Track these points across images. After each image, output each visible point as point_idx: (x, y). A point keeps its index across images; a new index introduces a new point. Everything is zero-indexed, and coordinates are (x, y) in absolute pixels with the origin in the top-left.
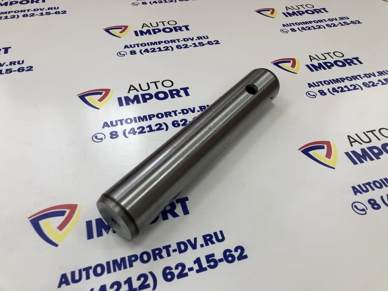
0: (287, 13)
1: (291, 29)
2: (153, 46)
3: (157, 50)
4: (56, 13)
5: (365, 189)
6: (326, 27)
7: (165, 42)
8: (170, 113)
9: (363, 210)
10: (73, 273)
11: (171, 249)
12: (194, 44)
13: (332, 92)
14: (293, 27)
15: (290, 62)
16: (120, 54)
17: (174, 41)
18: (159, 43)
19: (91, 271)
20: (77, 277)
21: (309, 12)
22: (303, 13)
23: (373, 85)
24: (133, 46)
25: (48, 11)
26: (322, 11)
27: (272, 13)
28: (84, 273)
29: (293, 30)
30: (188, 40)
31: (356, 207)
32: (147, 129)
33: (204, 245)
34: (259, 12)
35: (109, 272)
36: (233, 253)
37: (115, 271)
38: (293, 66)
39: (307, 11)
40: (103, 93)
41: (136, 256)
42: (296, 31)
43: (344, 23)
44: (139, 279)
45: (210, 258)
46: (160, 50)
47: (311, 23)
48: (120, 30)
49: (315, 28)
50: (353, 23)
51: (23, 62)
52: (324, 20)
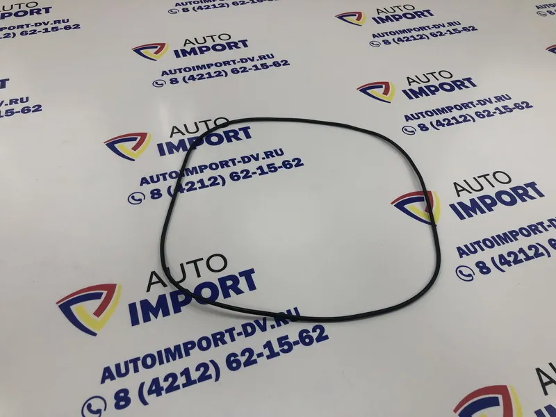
0: (379, 18)
1: (383, 41)
2: (201, 72)
3: (206, 76)
4: (65, 28)
5: (473, 250)
6: (430, 36)
7: (216, 65)
8: (227, 162)
9: (470, 275)
10: (118, 366)
11: (235, 333)
12: (255, 66)
13: (436, 126)
14: (386, 38)
15: (381, 87)
16: (157, 83)
17: (228, 63)
18: (209, 66)
19: (140, 363)
20: (123, 371)
21: (407, 15)
22: (401, 17)
23: (489, 115)
24: (173, 72)
25: (54, 26)
26: (426, 13)
27: (359, 19)
28: (131, 366)
29: (386, 42)
30: (247, 61)
31: (461, 272)
32: (198, 185)
33: (276, 325)
34: (341, 17)
35: (161, 362)
36: (311, 334)
37: (168, 361)
38: (386, 92)
39: (405, 15)
40: (138, 139)
41: (192, 343)
42: (390, 43)
43: (454, 30)
44: (198, 369)
45: (282, 340)
46: (210, 76)
47: (410, 32)
48: (155, 50)
49: (415, 39)
50: (465, 30)
51: (27, 98)
52: (428, 27)
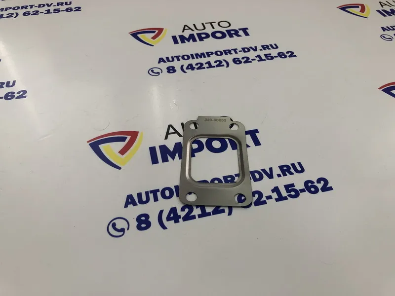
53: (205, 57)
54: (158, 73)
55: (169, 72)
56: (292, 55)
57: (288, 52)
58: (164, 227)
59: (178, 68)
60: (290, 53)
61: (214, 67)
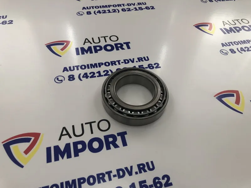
53: (107, 7)
54: (82, 14)
55: (87, 14)
56: (153, 8)
57: (151, 7)
58: (81, 80)
59: (92, 12)
60: (152, 7)
61: (111, 12)
